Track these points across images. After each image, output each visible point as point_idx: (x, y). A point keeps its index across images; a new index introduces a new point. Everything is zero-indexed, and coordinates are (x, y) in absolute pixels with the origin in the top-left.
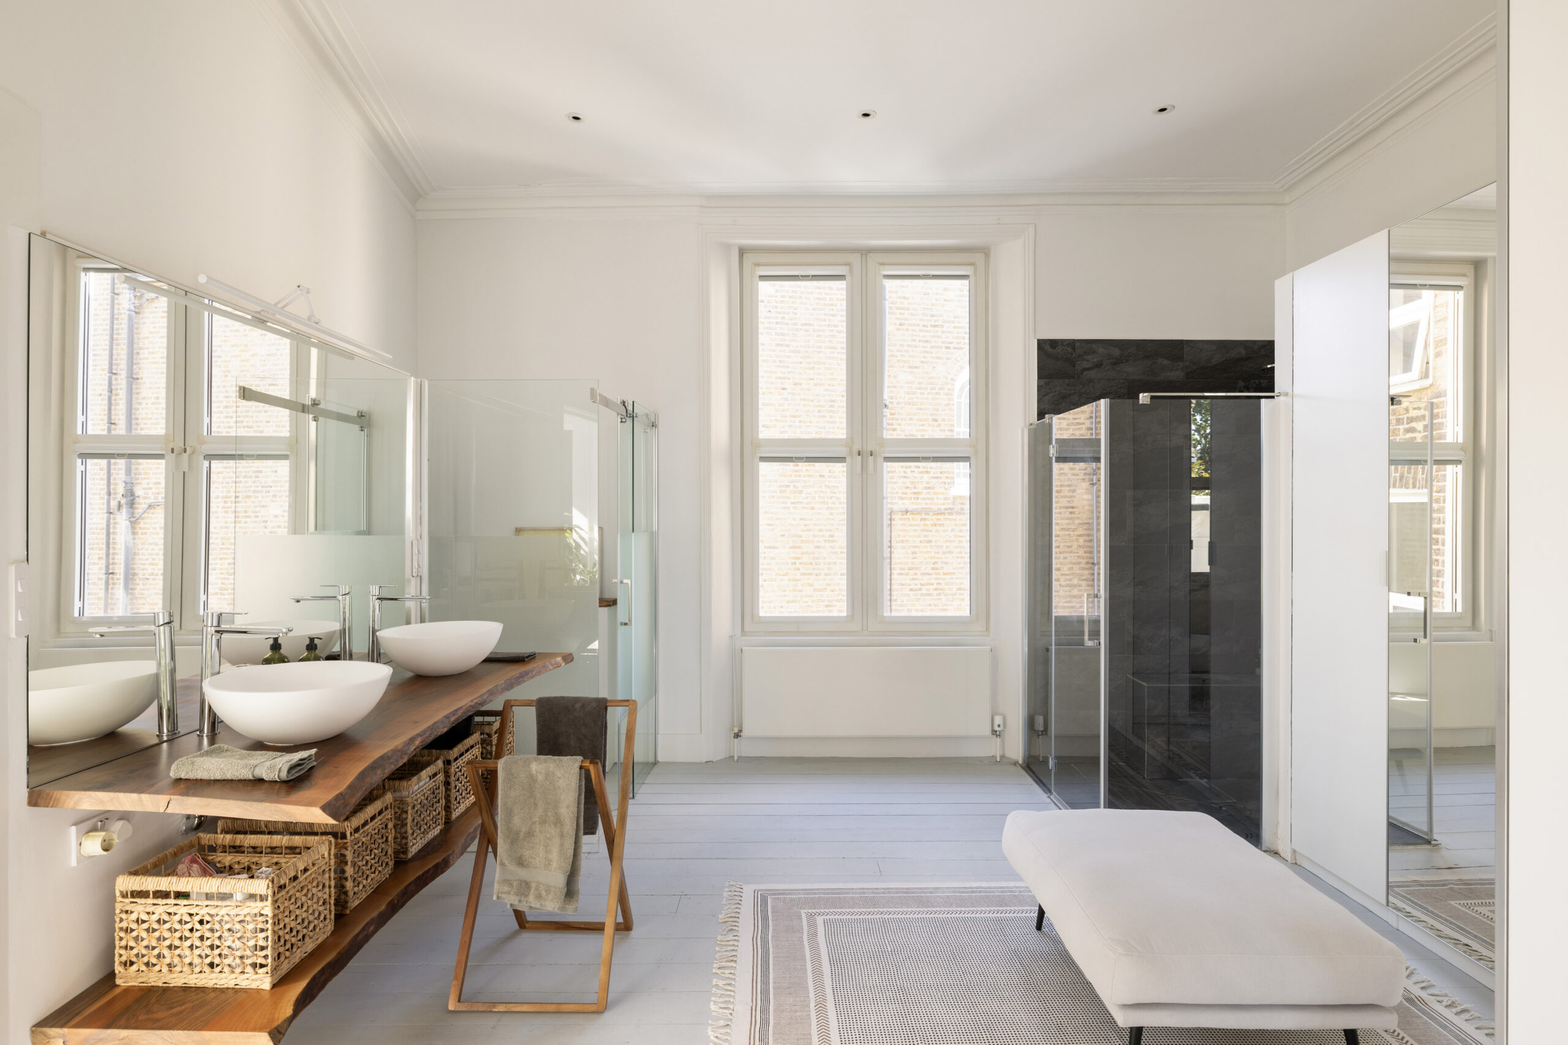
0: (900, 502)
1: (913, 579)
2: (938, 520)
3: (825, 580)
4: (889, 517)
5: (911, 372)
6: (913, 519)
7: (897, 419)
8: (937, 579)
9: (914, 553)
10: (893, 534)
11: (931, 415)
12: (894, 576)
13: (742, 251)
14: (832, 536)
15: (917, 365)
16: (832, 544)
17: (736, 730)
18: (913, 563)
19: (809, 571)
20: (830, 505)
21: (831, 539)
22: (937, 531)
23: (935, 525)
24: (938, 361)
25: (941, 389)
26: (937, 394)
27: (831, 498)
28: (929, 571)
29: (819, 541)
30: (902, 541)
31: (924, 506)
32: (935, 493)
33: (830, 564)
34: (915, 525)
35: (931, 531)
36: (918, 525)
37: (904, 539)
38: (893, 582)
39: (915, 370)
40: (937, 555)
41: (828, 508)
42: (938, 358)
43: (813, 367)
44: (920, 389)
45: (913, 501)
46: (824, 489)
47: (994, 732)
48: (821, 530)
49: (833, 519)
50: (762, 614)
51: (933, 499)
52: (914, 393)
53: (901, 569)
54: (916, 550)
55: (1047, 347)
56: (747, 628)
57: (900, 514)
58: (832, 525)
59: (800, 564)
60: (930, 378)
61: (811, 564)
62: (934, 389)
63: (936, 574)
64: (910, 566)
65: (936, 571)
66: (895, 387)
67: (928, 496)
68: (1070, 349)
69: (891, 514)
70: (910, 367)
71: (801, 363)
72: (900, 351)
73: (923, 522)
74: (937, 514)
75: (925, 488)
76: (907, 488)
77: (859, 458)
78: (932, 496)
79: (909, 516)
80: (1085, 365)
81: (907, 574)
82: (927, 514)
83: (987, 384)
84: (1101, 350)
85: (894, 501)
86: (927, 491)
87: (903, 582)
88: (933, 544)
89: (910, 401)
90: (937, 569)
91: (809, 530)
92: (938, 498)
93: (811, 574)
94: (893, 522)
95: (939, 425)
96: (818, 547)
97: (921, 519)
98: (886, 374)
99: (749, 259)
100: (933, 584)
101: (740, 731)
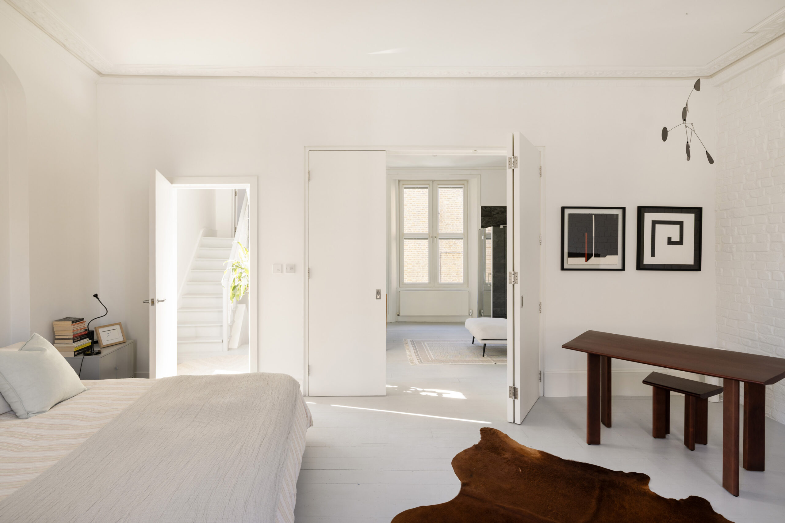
0: (444, 249)
1: (449, 278)
2: (459, 256)
3: (416, 278)
4: (440, 255)
5: (448, 201)
6: (449, 255)
7: (443, 218)
8: (458, 278)
9: (450, 268)
10: (441, 261)
11: (456, 216)
12: (442, 277)
13: (399, 181)
14: (418, 262)
15: (451, 198)
16: (418, 265)
17: (398, 314)
18: (449, 272)
19: (410, 275)
20: (418, 250)
21: (419, 263)
22: (458, 260)
23: (458, 258)
24: (459, 196)
25: (459, 207)
26: (458, 208)
27: (419, 247)
28: (455, 275)
29: (414, 264)
30: (445, 264)
31: (453, 251)
32: (457, 246)
33: (418, 272)
34: (450, 258)
35: (456, 260)
36: (451, 258)
37: (446, 263)
38: (442, 279)
39: (450, 200)
40: (458, 269)
41: (417, 251)
42: (459, 195)
43: (412, 199)
44: (452, 207)
45: (449, 249)
46: (416, 245)
47: (469, 314)
48: (415, 260)
49: (419, 256)
50: (405, 282)
51: (456, 248)
52: (449, 208)
53: (445, 274)
54: (450, 267)
55: (484, 208)
56: (400, 286)
57: (444, 254)
58: (419, 258)
59: (407, 272)
60: (455, 203)
61: (411, 272)
62: (457, 207)
63: (458, 276)
64: (448, 273)
65: (458, 275)
66: (442, 206)
67: (455, 247)
68: (490, 209)
69: (441, 253)
70: (448, 199)
71: (407, 197)
72: (444, 192)
73: (453, 257)
74: (458, 254)
75: (454, 244)
76: (447, 244)
77: (432, 238)
78: (456, 247)
79: (447, 254)
80: (494, 213)
81: (447, 276)
82: (454, 254)
83: (468, 218)
84: (498, 209)
85: (442, 249)
86: (454, 245)
87: (445, 279)
88: (457, 265)
89: (448, 211)
90: (458, 274)
91: (410, 260)
92: (458, 248)
93: (411, 276)
94: (442, 257)
95: (459, 220)
96: (413, 266)
97: (452, 256)
98: (439, 201)
99: (401, 183)
100: (456, 280)
101: (399, 314)
